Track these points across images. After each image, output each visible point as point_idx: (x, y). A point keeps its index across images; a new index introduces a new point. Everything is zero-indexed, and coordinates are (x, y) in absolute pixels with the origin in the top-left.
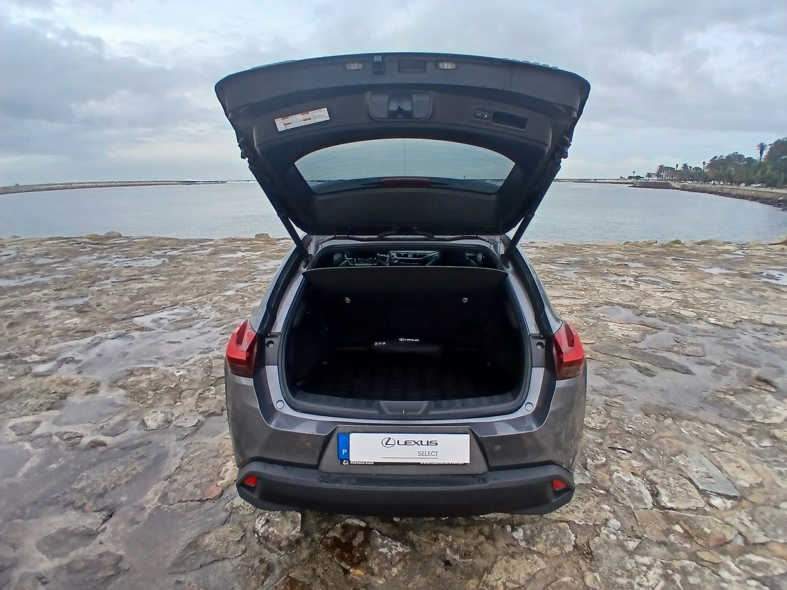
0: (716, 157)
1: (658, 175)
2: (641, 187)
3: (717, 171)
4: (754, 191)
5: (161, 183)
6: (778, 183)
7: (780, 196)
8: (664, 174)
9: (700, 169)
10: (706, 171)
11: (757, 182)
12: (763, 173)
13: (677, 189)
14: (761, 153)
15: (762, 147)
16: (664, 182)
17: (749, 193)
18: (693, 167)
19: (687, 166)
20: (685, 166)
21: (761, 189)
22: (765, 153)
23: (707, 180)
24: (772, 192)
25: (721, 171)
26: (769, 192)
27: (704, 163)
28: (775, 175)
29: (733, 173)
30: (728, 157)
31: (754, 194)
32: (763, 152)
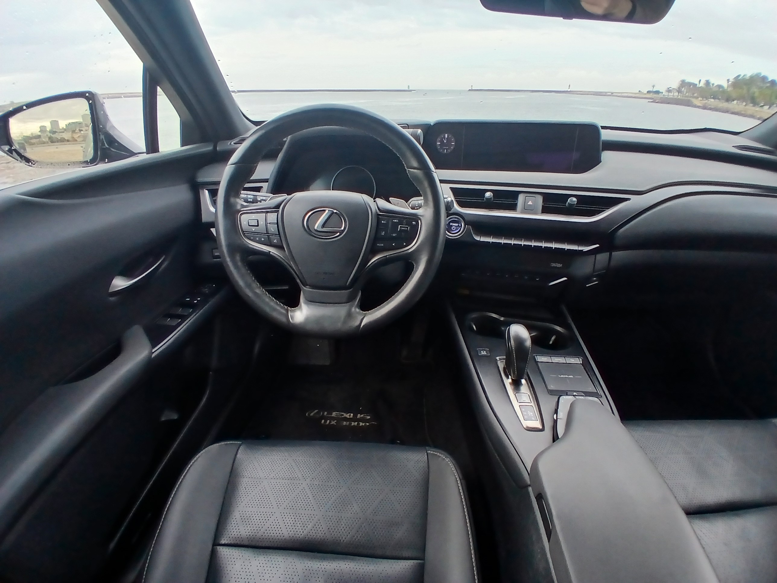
0: (740, 76)
1: (679, 91)
2: (662, 103)
3: (740, 90)
8: (685, 91)
9: (723, 87)
10: (729, 89)
13: (699, 107)
16: (686, 98)
18: (716, 84)
19: (709, 83)
20: (707, 83)
23: (729, 99)
25: (744, 91)
27: (728, 80)
29: (757, 94)
30: (752, 77)
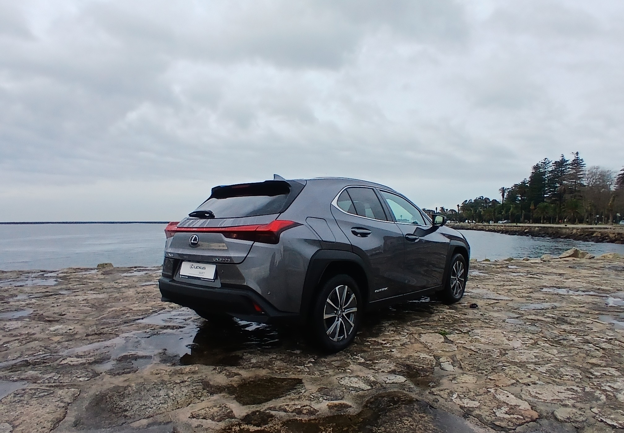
0: (466, 201)
4: (502, 226)
6: (521, 219)
7: (526, 229)
9: (455, 211)
11: (503, 220)
12: (507, 212)
14: (503, 195)
15: (503, 190)
17: (499, 228)
18: (449, 209)
19: (444, 209)
20: (442, 209)
21: (508, 224)
22: (506, 195)
24: (518, 226)
26: (515, 226)
27: (458, 206)
28: (517, 213)
29: (482, 213)
30: (476, 200)
31: (503, 228)
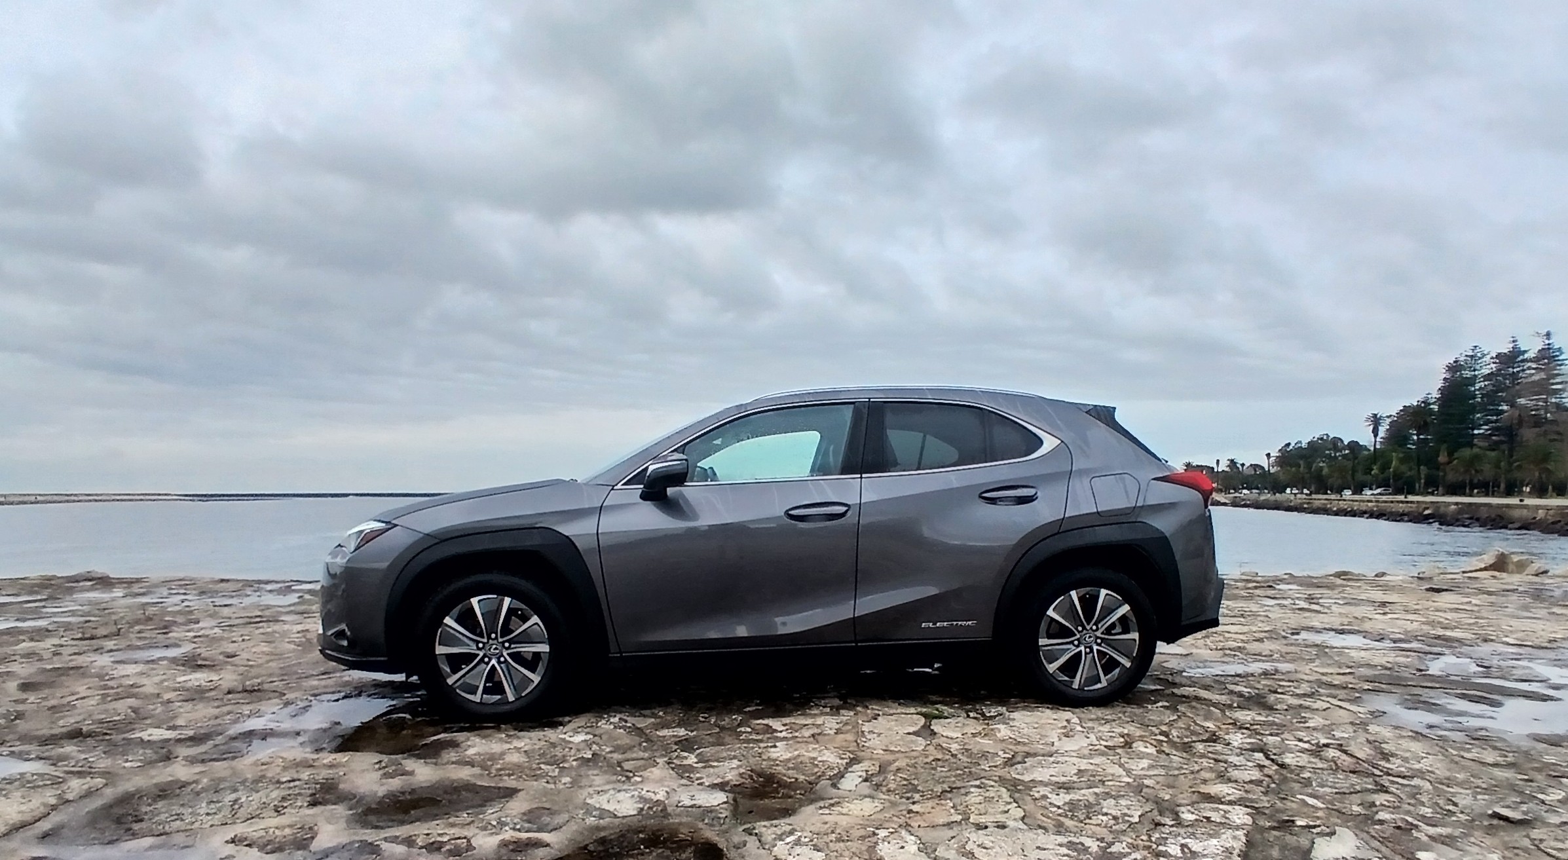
0: (1288, 445)
3: (1294, 469)
4: (1371, 501)
5: (142, 497)
6: (1417, 485)
7: (1427, 508)
10: (1272, 470)
11: (1375, 487)
12: (1384, 469)
13: (1225, 504)
14: (1376, 434)
15: (1376, 421)
17: (1363, 507)
18: (1247, 464)
19: (1235, 463)
20: (1233, 463)
21: (1385, 498)
22: (1382, 432)
23: (1277, 487)
24: (1407, 502)
25: (1302, 469)
26: (1402, 502)
27: (1269, 455)
28: (1407, 471)
29: (1325, 473)
30: (1311, 444)
31: (1374, 506)
32: (1378, 430)
